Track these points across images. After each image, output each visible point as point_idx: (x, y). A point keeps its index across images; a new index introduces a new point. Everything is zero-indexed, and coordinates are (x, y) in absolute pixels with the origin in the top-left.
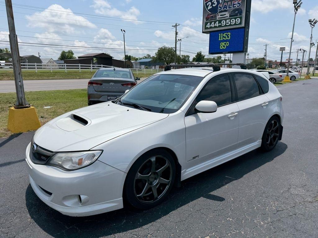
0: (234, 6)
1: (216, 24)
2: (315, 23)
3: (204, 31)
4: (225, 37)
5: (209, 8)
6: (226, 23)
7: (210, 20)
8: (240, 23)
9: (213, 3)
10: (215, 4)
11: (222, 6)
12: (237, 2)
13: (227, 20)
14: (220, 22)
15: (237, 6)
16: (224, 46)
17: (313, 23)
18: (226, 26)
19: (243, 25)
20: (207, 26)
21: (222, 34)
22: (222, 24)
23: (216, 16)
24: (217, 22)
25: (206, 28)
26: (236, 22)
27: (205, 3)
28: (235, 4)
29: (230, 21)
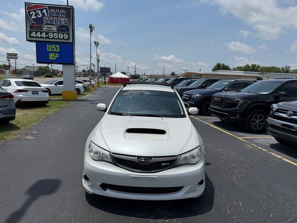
0: (61, 22)
1: (43, 34)
2: (98, 44)
3: (28, 39)
4: (54, 49)
5: (33, 17)
6: (54, 36)
7: (35, 30)
8: (68, 39)
9: (37, 14)
10: (39, 15)
11: (48, 19)
12: (63, 20)
13: (55, 34)
14: (47, 33)
15: (64, 23)
16: (54, 57)
17: (96, 44)
18: (53, 38)
19: (71, 41)
20: (32, 35)
21: (50, 45)
22: (49, 36)
23: (41, 27)
24: (44, 33)
25: (31, 37)
26: (64, 37)
27: (27, 11)
28: (62, 21)
29: (58, 35)
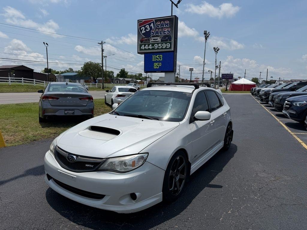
0: (165, 33)
1: (149, 46)
2: (218, 50)
3: (139, 51)
4: (158, 59)
5: (143, 32)
6: (158, 47)
7: (144, 43)
8: (170, 48)
9: (146, 29)
10: (148, 29)
11: (155, 32)
12: (167, 30)
13: (159, 44)
14: (153, 45)
15: (167, 33)
16: (157, 66)
17: (216, 50)
18: (158, 49)
19: (172, 49)
20: (142, 48)
21: (155, 56)
22: (154, 47)
23: (149, 40)
24: (151, 45)
25: (141, 50)
26: (166, 46)
27: (139, 27)
28: (165, 31)
29: (162, 45)
